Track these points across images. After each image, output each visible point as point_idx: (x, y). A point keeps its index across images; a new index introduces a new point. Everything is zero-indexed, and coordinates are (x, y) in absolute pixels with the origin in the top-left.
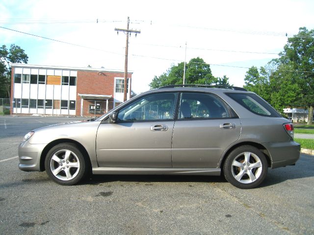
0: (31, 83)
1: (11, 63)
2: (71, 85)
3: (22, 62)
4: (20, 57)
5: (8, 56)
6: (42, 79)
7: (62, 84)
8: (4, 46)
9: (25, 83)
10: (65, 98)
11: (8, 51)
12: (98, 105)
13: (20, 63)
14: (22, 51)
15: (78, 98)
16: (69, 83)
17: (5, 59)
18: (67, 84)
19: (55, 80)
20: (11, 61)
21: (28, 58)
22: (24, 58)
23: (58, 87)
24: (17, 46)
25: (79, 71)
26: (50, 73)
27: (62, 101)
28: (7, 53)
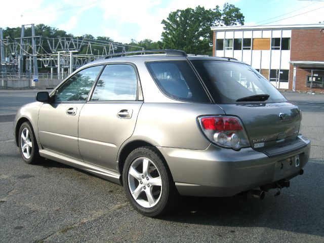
0: (234, 49)
1: (224, 26)
2: (283, 49)
3: (238, 23)
4: (235, 17)
5: (222, 18)
6: (247, 43)
7: (272, 49)
8: (217, 7)
9: (228, 49)
10: (275, 67)
11: (222, 12)
12: (315, 75)
13: (234, 26)
14: (237, 10)
15: (292, 66)
16: (280, 47)
17: (219, 22)
18: (279, 49)
19: (263, 44)
20: (225, 24)
21: (244, 17)
22: (240, 17)
23: (266, 53)
24: (231, 5)
25: (294, 30)
26: (257, 35)
27: (271, 70)
28: (220, 15)
